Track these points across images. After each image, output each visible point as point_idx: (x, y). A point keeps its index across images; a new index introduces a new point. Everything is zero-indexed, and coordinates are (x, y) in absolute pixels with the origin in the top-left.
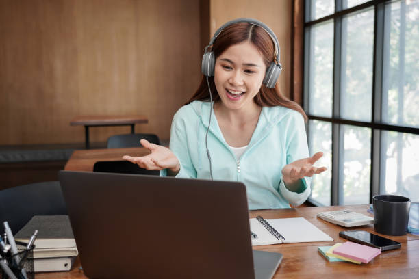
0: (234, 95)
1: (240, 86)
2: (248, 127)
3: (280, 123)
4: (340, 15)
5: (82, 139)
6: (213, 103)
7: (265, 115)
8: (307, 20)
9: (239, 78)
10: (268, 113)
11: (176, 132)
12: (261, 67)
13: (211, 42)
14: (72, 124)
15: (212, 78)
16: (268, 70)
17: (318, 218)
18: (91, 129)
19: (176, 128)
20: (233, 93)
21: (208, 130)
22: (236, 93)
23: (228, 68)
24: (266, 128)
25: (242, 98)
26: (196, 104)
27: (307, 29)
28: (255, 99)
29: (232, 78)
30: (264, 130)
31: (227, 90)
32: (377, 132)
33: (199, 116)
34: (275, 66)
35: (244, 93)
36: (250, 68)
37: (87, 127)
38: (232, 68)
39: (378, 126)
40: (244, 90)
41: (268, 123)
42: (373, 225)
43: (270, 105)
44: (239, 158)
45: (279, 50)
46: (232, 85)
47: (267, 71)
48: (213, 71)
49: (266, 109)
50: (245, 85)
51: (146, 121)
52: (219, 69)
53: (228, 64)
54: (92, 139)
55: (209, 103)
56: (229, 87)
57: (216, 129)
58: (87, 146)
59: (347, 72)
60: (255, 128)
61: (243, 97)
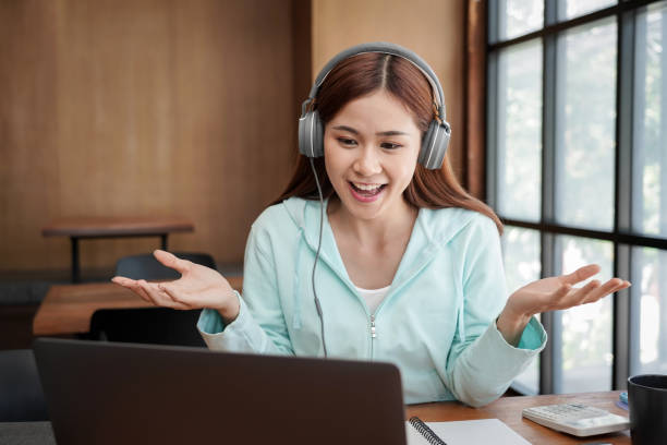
0: (366, 191)
1: (376, 174)
2: (392, 249)
3: (450, 242)
4: (552, 32)
5: (65, 262)
6: (325, 204)
7: (422, 226)
8: (492, 40)
9: (373, 161)
10: (429, 223)
11: (256, 254)
12: (410, 135)
13: (312, 94)
14: (46, 234)
15: (320, 161)
16: (426, 139)
17: (525, 418)
18: (82, 244)
19: (257, 248)
20: (363, 188)
21: (317, 255)
22: (370, 188)
23: (349, 142)
24: (426, 251)
25: (381, 197)
26: (294, 205)
27: (492, 57)
28: (406, 195)
29: (359, 160)
30: (420, 256)
31: (351, 184)
32: (624, 249)
33: (300, 229)
34: (438, 129)
35: (383, 186)
36: (393, 140)
37: (75, 240)
38: (356, 143)
39: (624, 238)
40: (384, 181)
41: (428, 243)
42: (628, 433)
43: (435, 206)
44: (374, 310)
45: (443, 96)
46: (359, 174)
47: (423, 139)
48: (321, 148)
49: (425, 213)
50: (385, 171)
51: (189, 229)
52: (332, 145)
53: (349, 136)
54: (84, 263)
55: (319, 204)
56: (354, 178)
57: (332, 253)
58: (76, 276)
59: (567, 135)
60: (405, 251)
61: (383, 194)
